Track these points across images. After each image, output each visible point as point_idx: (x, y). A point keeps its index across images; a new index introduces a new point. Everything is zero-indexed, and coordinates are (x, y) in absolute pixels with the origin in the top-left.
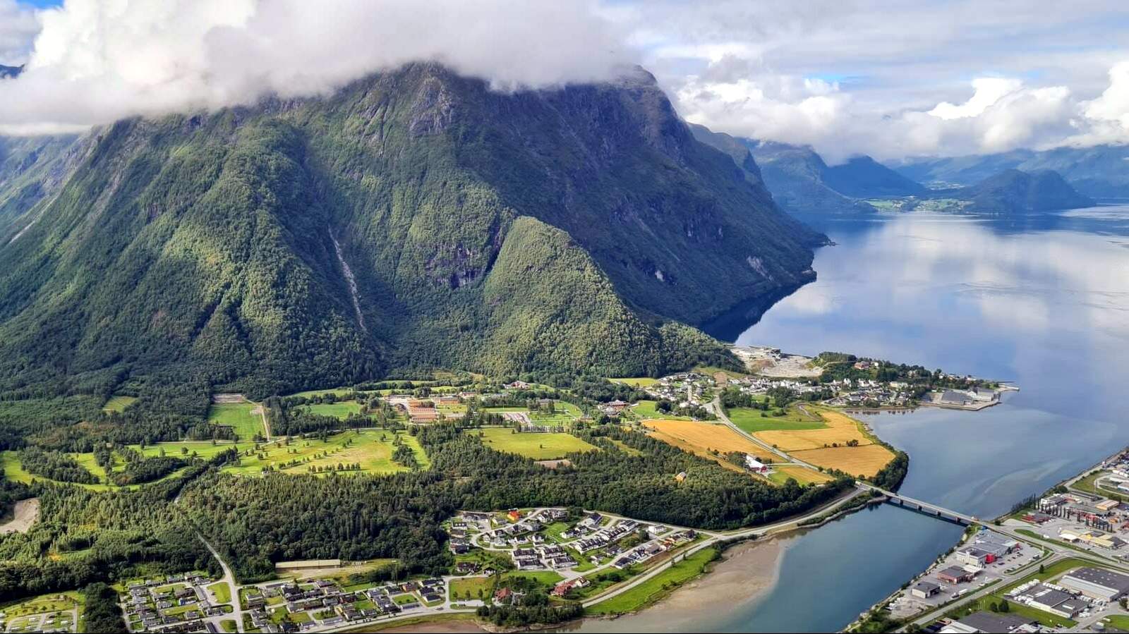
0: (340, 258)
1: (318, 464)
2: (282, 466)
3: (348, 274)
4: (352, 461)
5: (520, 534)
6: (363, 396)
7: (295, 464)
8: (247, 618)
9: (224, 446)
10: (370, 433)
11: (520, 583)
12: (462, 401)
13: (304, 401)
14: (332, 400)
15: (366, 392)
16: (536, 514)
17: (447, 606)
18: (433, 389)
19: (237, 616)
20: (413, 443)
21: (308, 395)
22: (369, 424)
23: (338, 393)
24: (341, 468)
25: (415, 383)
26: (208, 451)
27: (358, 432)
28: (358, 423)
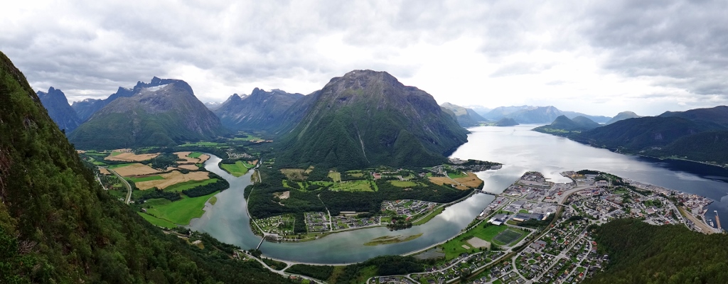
0: (360, 139)
1: (351, 188)
2: (343, 189)
3: (362, 142)
4: (360, 188)
5: (398, 206)
6: (363, 172)
7: (347, 188)
8: (332, 224)
9: (330, 183)
10: (364, 181)
11: (398, 218)
13: (350, 173)
14: (356, 173)
16: (403, 201)
17: (380, 224)
18: (380, 171)
19: (330, 224)
20: (374, 184)
21: (351, 171)
22: (364, 179)
23: (358, 171)
24: (357, 189)
25: (376, 169)
26: (326, 184)
27: (362, 181)
28: (362, 179)
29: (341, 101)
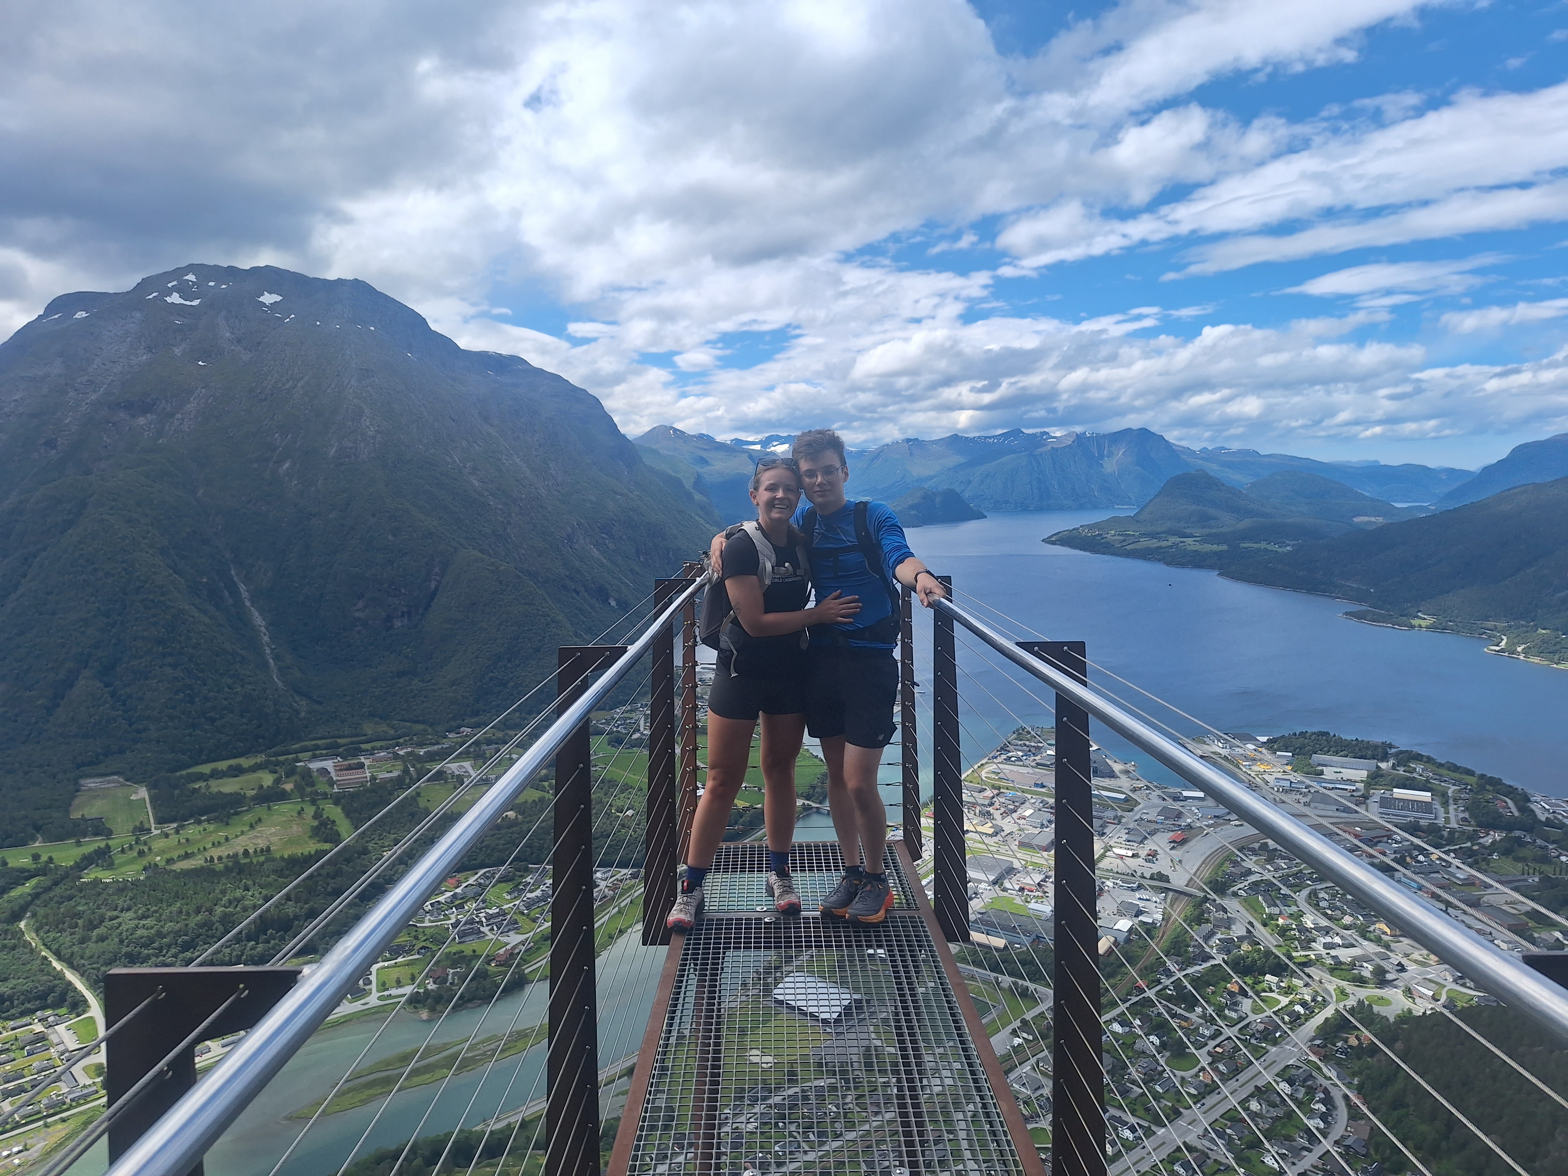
0: (248, 604)
1: (215, 853)
2: (169, 861)
3: (259, 620)
4: (262, 843)
5: (460, 902)
6: (278, 763)
7: (187, 856)
9: (94, 844)
10: (283, 808)
11: (457, 959)
12: (396, 757)
13: (201, 777)
14: (237, 772)
15: (281, 758)
16: (477, 878)
17: (373, 1000)
18: (363, 746)
20: (333, 812)
21: (206, 769)
22: (283, 796)
23: (246, 762)
24: (246, 853)
25: (340, 741)
26: (69, 853)
27: (269, 808)
28: (269, 798)
29: (122, 415)
